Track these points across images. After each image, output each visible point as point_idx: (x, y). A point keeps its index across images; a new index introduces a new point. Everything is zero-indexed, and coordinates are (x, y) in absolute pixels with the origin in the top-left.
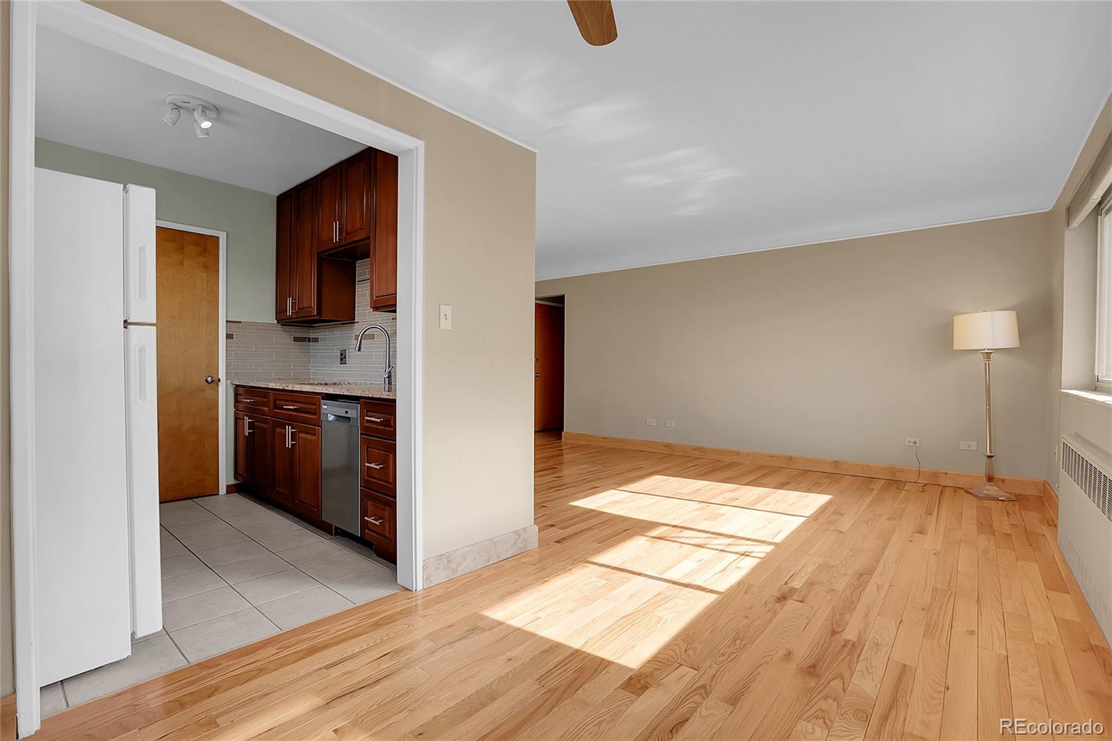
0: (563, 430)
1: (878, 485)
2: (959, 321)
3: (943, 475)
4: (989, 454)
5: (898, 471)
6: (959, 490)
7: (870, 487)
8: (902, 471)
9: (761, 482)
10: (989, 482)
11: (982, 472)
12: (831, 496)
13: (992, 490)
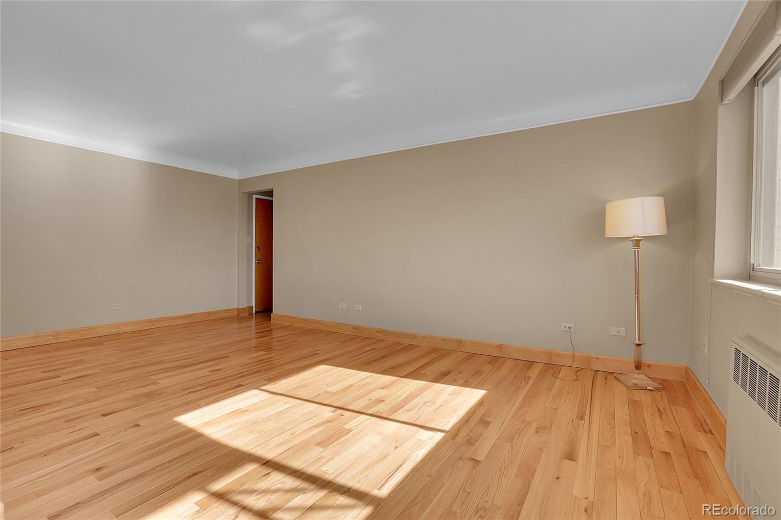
0: (272, 312)
1: (534, 372)
2: (609, 207)
3: (595, 360)
4: (637, 342)
5: (554, 355)
6: (609, 376)
7: (528, 375)
8: (559, 355)
9: (422, 372)
10: (637, 370)
11: (629, 357)
12: (486, 391)
13: (640, 379)
